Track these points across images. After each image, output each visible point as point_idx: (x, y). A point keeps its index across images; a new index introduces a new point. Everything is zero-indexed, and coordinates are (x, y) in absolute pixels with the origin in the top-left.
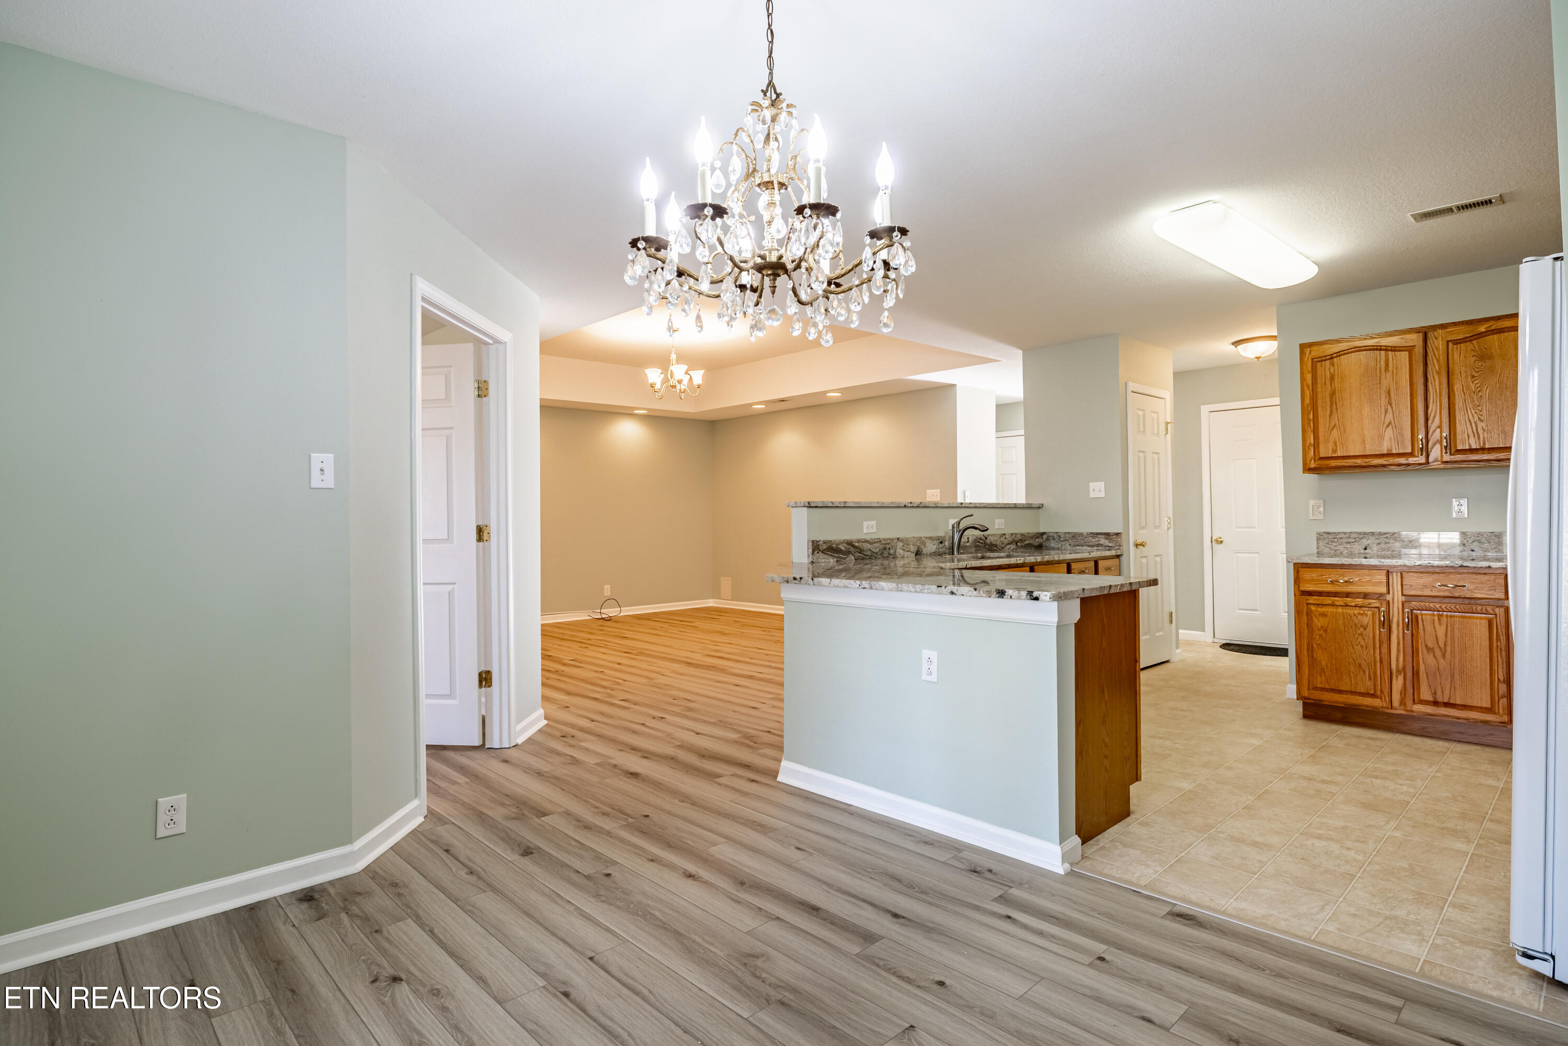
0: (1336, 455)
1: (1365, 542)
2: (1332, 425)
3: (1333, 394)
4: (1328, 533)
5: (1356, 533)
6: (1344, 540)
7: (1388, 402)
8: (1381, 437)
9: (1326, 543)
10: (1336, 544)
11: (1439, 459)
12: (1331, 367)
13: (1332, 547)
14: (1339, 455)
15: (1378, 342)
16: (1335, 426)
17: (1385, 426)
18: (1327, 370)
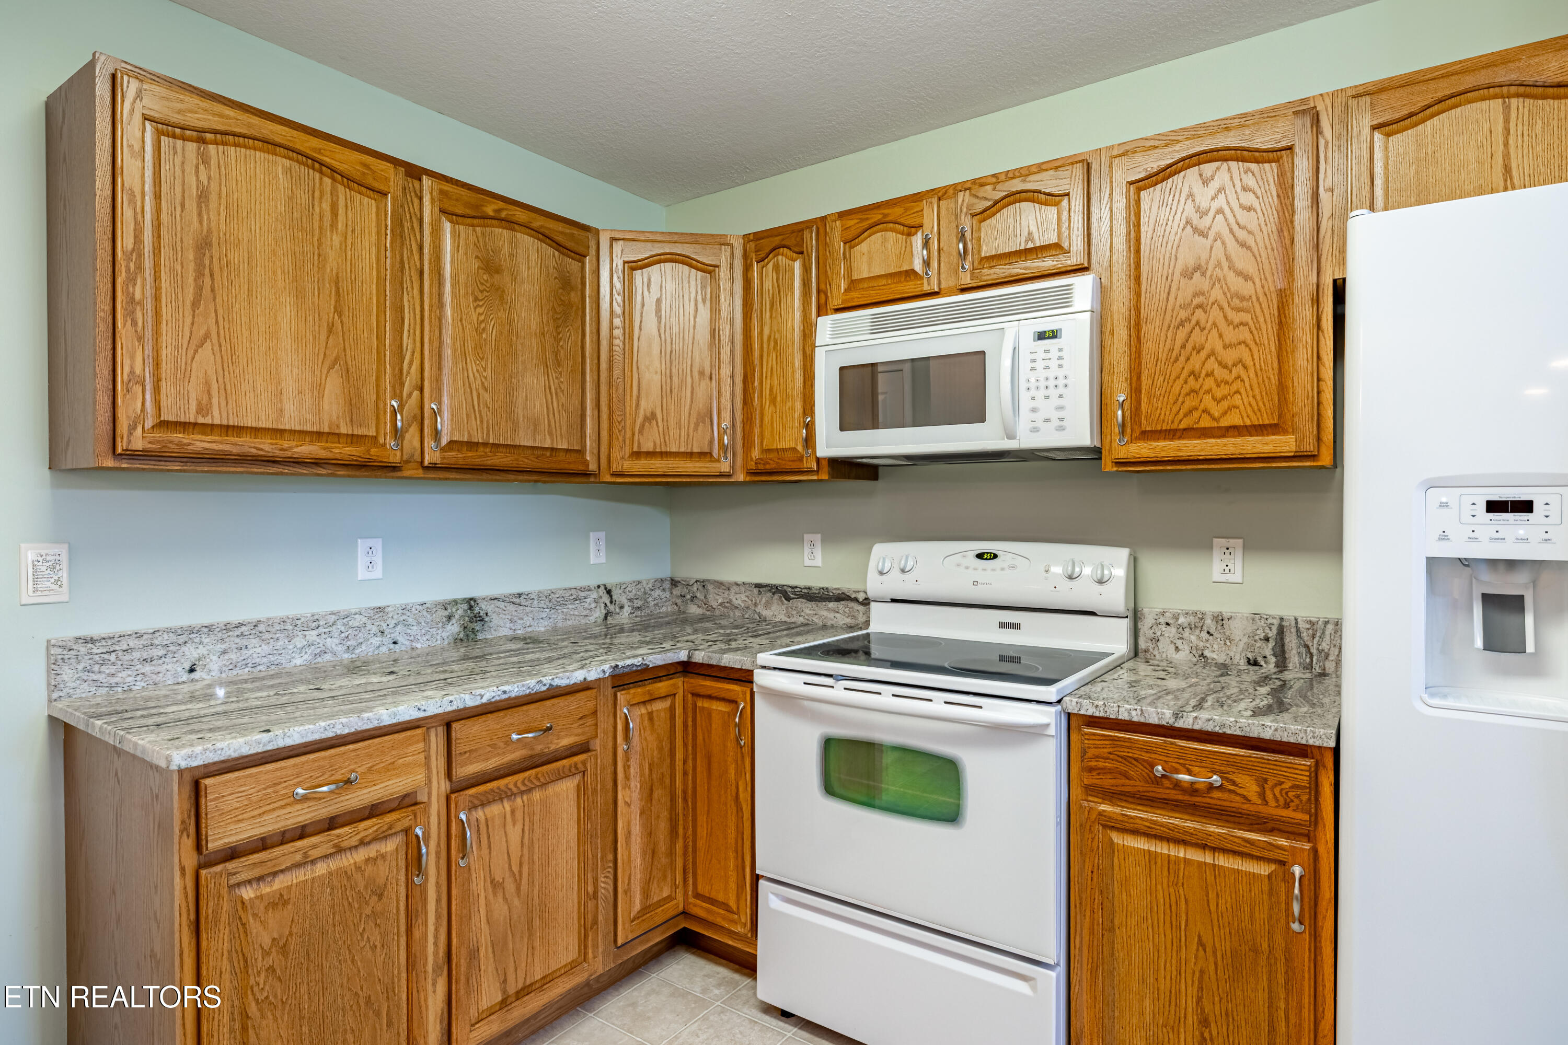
0: (208, 420)
1: (191, 653)
2: (200, 332)
3: (203, 245)
4: (92, 641)
5: (169, 631)
6: (136, 655)
7: (335, 308)
8: (320, 388)
9: (85, 670)
10: (112, 669)
11: (417, 457)
12: (201, 167)
13: (101, 677)
14: (217, 421)
15: (319, 151)
16: (207, 336)
17: (327, 363)
18: (190, 170)
